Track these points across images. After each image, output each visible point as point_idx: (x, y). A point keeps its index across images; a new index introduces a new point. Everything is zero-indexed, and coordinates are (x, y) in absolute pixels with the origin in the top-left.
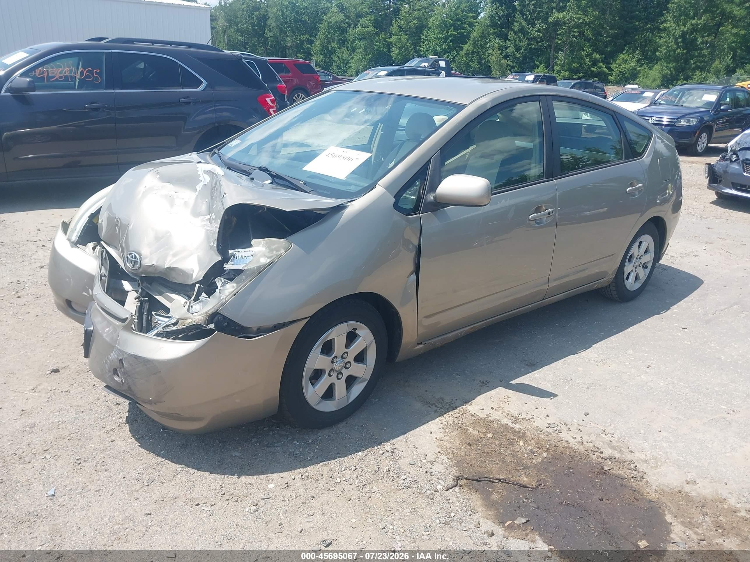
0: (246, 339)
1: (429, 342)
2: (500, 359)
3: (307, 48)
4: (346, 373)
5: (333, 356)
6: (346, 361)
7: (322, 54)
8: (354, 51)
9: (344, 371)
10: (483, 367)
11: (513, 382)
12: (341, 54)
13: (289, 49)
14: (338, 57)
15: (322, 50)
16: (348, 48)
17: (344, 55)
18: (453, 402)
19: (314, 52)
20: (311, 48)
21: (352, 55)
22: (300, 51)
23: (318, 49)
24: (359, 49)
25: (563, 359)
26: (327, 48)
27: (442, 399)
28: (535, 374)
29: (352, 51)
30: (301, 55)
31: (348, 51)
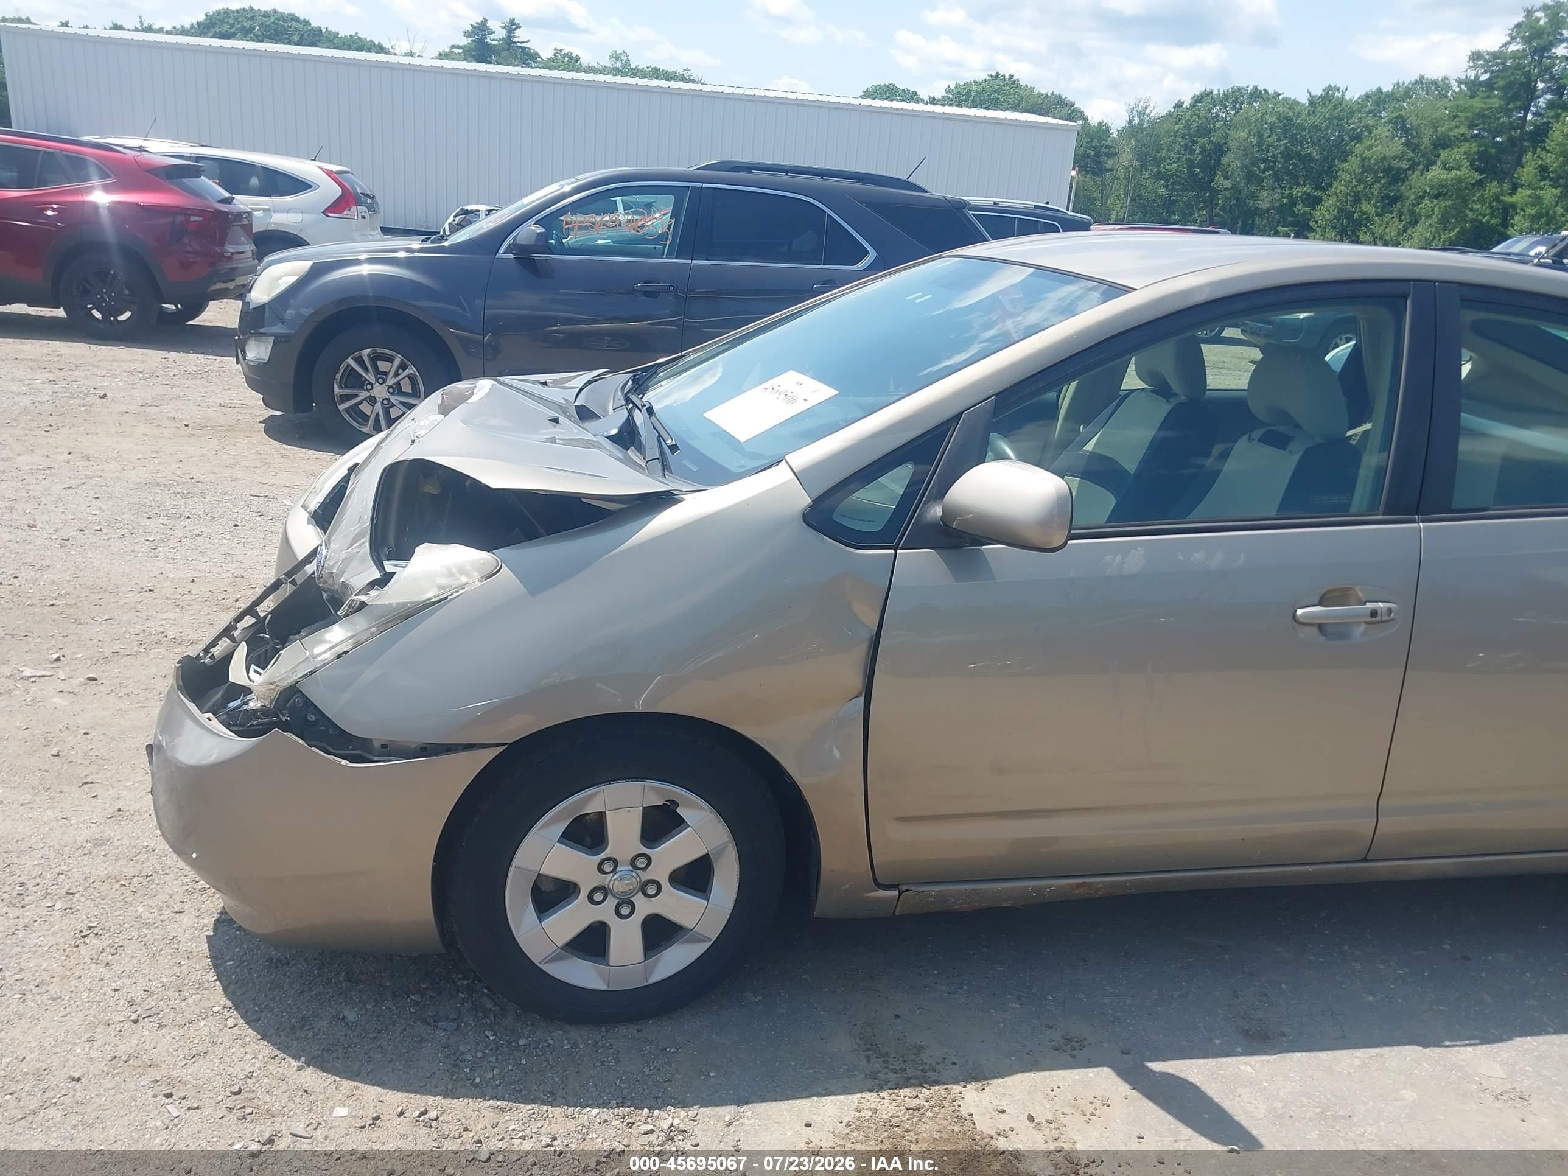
0: (344, 762)
1: (922, 889)
2: (1176, 994)
3: (1303, 214)
4: (644, 907)
5: (603, 856)
6: (645, 876)
7: (1335, 228)
8: (1416, 222)
9: (639, 900)
10: (1107, 1000)
11: (1156, 1066)
12: (1382, 228)
13: (1260, 216)
14: (1373, 234)
15: (1338, 219)
16: (1401, 214)
17: (1387, 230)
18: (939, 1067)
19: (1316, 222)
20: (1311, 214)
21: (1409, 232)
22: (1285, 220)
23: (1327, 217)
24: (1430, 217)
25: (1377, 1050)
26: (1349, 215)
27: (921, 1048)
28: (1245, 1064)
29: (1410, 223)
30: (1287, 229)
31: (1401, 220)
